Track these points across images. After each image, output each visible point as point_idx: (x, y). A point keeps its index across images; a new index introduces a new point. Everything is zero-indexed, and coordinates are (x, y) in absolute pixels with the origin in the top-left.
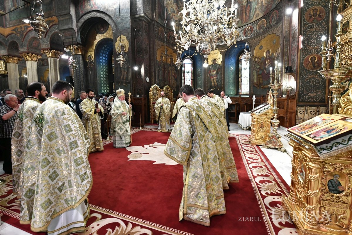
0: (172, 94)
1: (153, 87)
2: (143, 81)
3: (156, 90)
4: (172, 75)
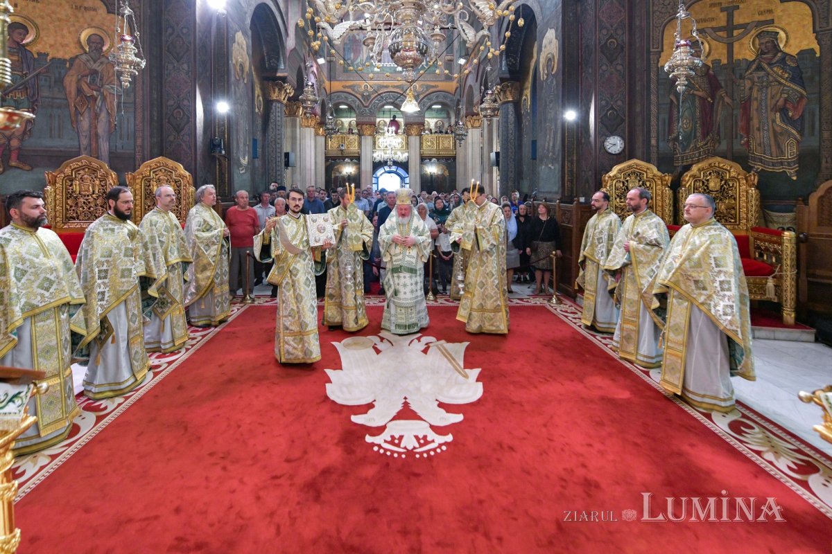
0: (753, 191)
1: (620, 170)
2: (593, 152)
3: (639, 181)
4: (769, 110)
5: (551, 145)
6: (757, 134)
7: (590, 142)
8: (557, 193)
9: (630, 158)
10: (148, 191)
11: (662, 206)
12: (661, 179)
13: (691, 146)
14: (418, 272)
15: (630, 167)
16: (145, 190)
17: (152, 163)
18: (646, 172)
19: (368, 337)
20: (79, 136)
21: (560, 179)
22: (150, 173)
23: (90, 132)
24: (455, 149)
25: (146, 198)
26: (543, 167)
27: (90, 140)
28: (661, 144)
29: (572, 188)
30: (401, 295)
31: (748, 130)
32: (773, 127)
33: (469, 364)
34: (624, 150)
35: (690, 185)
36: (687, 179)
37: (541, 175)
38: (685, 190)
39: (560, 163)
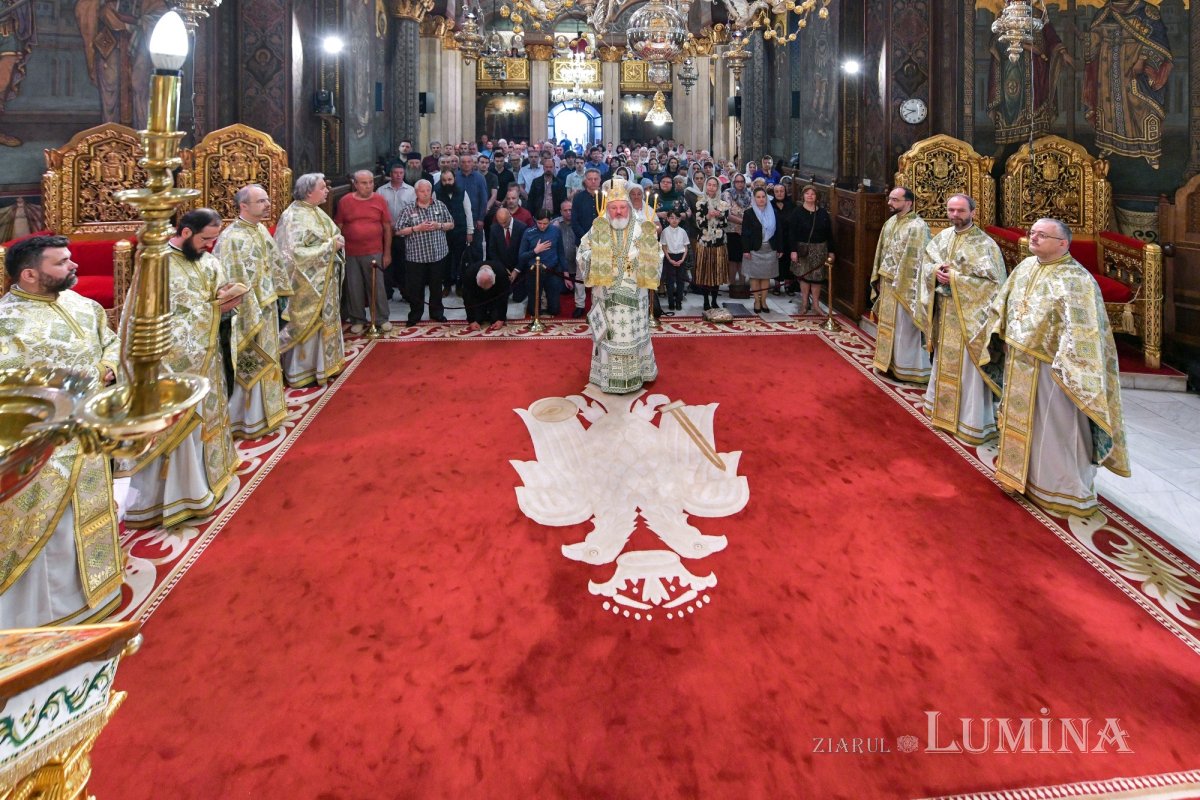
0: (1101, 184)
1: (923, 149)
2: (884, 119)
3: (949, 164)
4: (1123, 74)
5: (822, 102)
6: (1106, 105)
7: (879, 106)
8: (830, 171)
9: (935, 133)
10: (216, 176)
11: (981, 199)
12: (979, 162)
13: (1019, 118)
14: (641, 304)
15: (936, 145)
16: (211, 173)
17: (222, 133)
18: (959, 152)
19: (568, 398)
20: (100, 92)
21: (836, 152)
22: (218, 148)
23: (120, 86)
24: (671, 82)
25: (211, 186)
26: (810, 131)
27: (119, 98)
28: (979, 114)
29: (853, 166)
30: (617, 338)
31: (1094, 100)
32: (1128, 97)
33: (724, 444)
34: (926, 119)
35: (1018, 173)
36: (1015, 164)
37: (807, 142)
38: (1012, 180)
39: (836, 131)
